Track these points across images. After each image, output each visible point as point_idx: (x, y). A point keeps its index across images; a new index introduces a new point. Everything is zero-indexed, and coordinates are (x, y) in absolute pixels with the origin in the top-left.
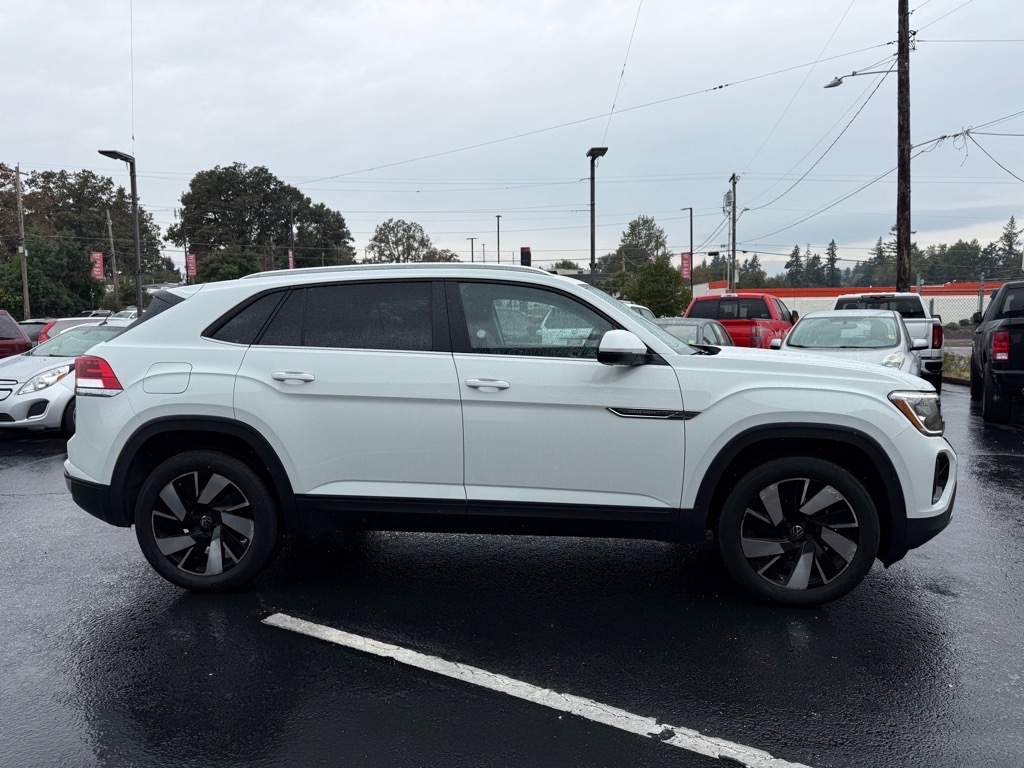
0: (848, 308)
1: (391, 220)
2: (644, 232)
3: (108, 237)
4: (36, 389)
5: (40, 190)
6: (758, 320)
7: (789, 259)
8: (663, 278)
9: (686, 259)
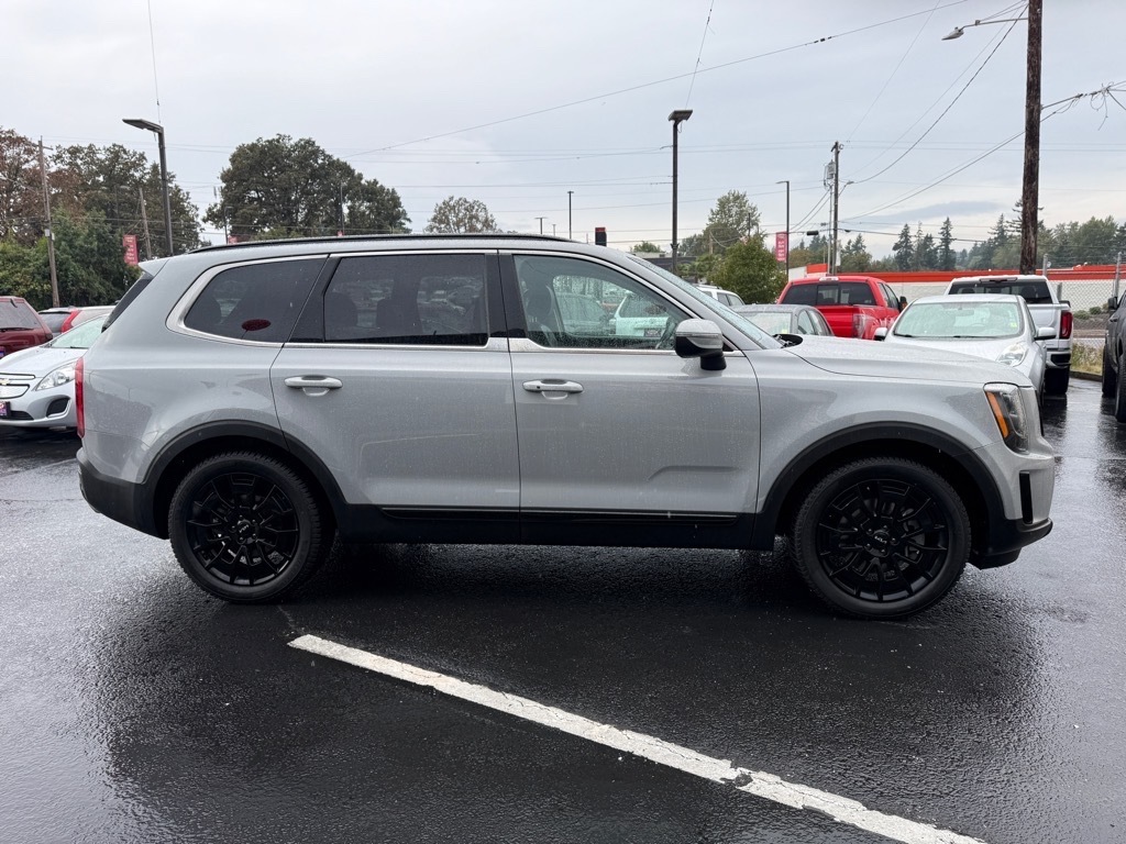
0: (963, 292)
1: (451, 198)
2: (734, 210)
3: (141, 218)
4: (56, 385)
5: (66, 167)
6: (861, 307)
7: (897, 240)
8: (755, 261)
9: (781, 240)
